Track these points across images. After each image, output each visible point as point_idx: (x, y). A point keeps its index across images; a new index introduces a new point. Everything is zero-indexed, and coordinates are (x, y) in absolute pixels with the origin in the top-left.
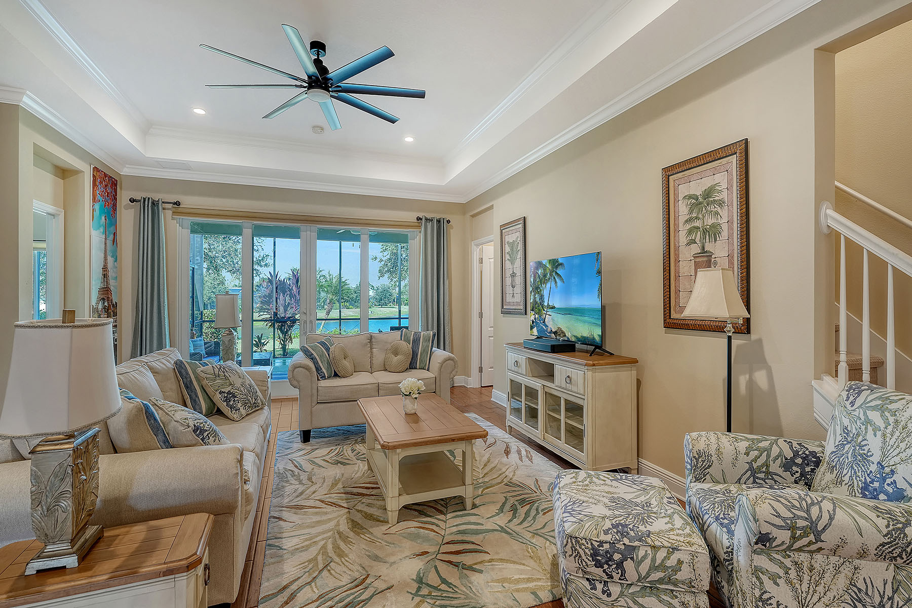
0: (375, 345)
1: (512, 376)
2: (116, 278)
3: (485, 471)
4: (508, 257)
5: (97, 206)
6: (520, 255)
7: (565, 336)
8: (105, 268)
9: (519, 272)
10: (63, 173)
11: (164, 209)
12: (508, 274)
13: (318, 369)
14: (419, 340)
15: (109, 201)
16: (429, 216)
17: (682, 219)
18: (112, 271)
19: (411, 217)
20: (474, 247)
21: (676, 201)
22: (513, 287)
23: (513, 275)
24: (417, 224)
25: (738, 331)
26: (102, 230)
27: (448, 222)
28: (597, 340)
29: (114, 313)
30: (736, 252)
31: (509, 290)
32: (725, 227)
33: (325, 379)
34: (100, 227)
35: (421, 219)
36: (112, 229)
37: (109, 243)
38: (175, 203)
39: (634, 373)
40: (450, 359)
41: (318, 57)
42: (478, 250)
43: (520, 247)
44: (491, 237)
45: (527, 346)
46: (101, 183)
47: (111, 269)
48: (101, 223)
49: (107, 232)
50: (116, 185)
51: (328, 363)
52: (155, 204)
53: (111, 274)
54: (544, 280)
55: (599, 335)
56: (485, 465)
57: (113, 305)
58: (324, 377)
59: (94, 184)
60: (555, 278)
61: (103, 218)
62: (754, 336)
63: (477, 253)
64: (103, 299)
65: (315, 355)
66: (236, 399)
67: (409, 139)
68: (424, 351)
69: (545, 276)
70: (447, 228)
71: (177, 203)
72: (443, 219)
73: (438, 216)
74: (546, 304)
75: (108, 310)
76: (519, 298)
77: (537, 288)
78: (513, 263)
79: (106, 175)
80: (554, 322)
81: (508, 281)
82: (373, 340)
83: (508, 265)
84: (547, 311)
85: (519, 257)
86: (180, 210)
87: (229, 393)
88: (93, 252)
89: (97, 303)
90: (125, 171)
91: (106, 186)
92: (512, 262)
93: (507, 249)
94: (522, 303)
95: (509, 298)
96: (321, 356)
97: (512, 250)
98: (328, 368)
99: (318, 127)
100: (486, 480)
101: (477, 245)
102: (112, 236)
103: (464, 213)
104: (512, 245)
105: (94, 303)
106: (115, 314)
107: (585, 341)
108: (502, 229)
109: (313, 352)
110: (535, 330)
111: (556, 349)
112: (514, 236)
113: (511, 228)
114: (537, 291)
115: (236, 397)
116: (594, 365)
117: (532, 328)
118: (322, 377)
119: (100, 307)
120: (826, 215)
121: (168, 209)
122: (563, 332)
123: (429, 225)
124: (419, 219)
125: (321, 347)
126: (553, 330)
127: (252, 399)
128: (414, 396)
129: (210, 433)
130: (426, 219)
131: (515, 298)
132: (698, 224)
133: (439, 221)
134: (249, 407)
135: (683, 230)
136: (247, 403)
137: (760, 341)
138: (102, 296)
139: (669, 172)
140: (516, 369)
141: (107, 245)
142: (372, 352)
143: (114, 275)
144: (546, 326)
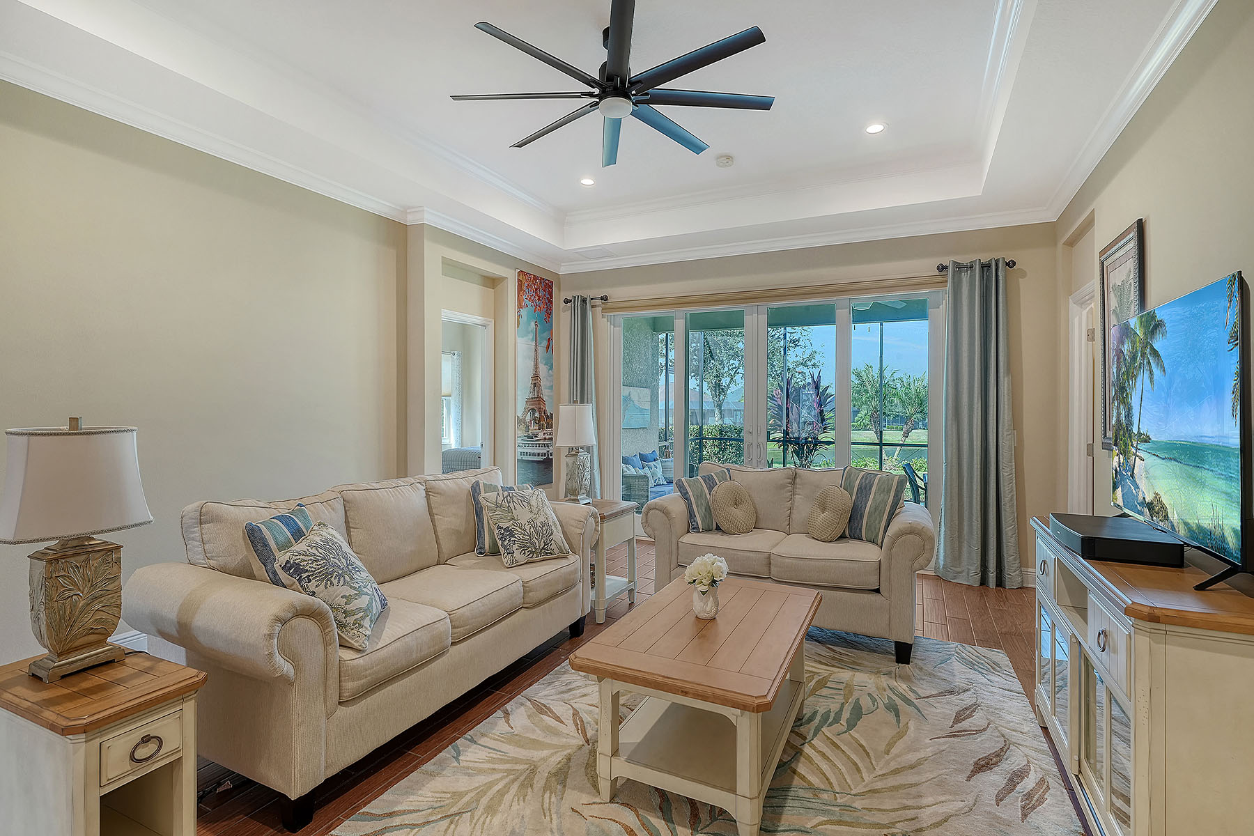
0: (799, 489)
2: (551, 388)
3: (879, 785)
5: (524, 312)
7: (1166, 517)
8: (536, 377)
10: (492, 282)
11: (592, 307)
13: (691, 515)
14: (870, 489)
15: (542, 306)
16: (964, 259)
18: (545, 379)
19: (925, 266)
20: (1073, 307)
24: (940, 279)
26: (531, 336)
27: (1011, 264)
28: (1231, 544)
29: (548, 424)
33: (699, 532)
34: (529, 333)
35: (946, 268)
36: (546, 335)
37: (541, 350)
38: (602, 298)
42: (1085, 313)
43: (1134, 293)
46: (529, 286)
47: (544, 377)
48: (530, 329)
49: (538, 338)
50: (551, 287)
51: (708, 509)
52: (584, 301)
53: (544, 383)
54: (1132, 368)
55: (1234, 531)
56: (897, 771)
57: (547, 417)
58: (696, 529)
59: (520, 289)
60: (1149, 362)
61: (533, 324)
63: (1080, 319)
64: (533, 410)
65: (690, 494)
66: (513, 539)
67: (875, 128)
68: (877, 509)
69: (1134, 358)
70: (1005, 277)
71: (605, 298)
72: (997, 261)
73: (985, 258)
74: (1135, 431)
75: (540, 421)
77: (1122, 389)
79: (535, 278)
82: (798, 480)
84: (1137, 449)
86: (609, 305)
87: (507, 529)
88: (519, 360)
89: (525, 413)
90: (563, 270)
91: (536, 290)
93: (1112, 303)
96: (697, 498)
97: (1121, 302)
98: (706, 517)
99: (721, 157)
100: (858, 804)
101: (1080, 303)
102: (546, 342)
103: (1055, 242)
104: (1120, 289)
105: (519, 414)
106: (550, 426)
108: (1102, 258)
109: (689, 490)
110: (1118, 494)
112: (1123, 270)
113: (1118, 255)
114: (1122, 396)
115: (513, 536)
117: (1114, 488)
118: (694, 528)
119: (529, 417)
121: (599, 306)
122: (1164, 508)
123: (964, 276)
124: (942, 268)
125: (703, 483)
126: (1148, 500)
127: (539, 542)
129: (313, 575)
130: (957, 267)
133: (985, 267)
134: (532, 552)
136: (528, 547)
138: (531, 407)
140: (1044, 579)
141: (539, 352)
142: (792, 501)
143: (548, 384)
144: (1137, 487)
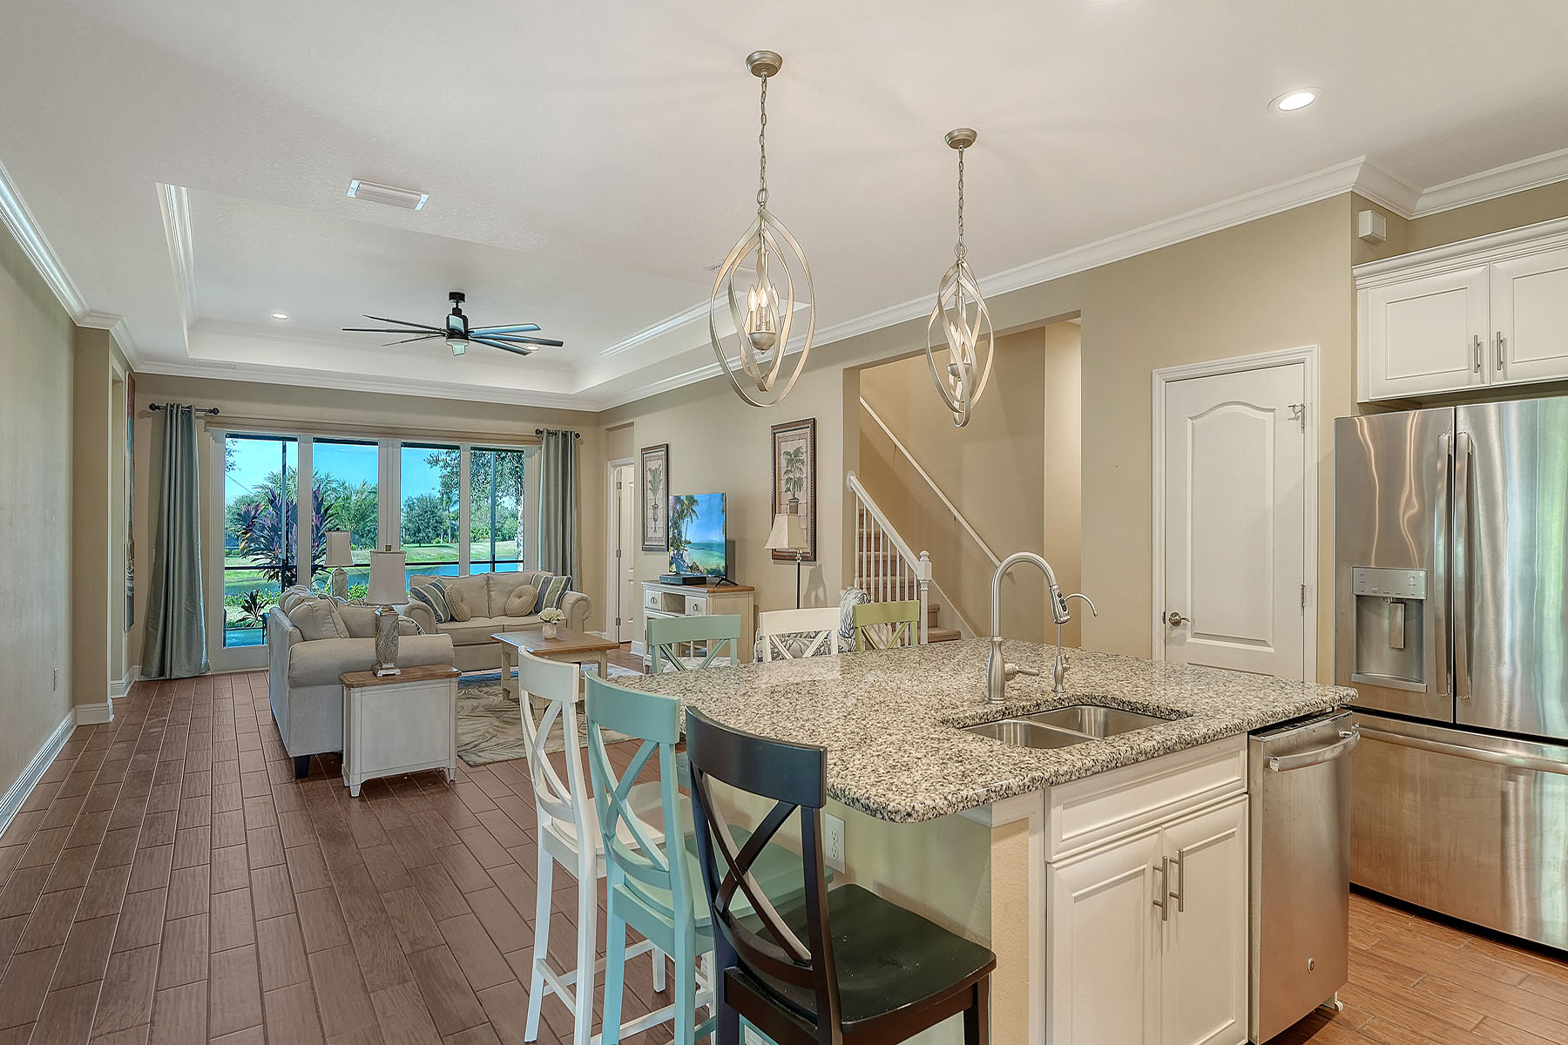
0: (493, 587)
1: (648, 613)
4: (649, 486)
5: (128, 420)
6: (662, 485)
7: (698, 569)
8: (130, 498)
9: (662, 505)
11: (199, 418)
12: (650, 505)
13: (434, 612)
15: (131, 411)
16: (552, 428)
17: (783, 470)
19: (527, 428)
20: (611, 469)
21: (780, 455)
22: (655, 520)
23: (655, 507)
24: (535, 439)
25: (805, 559)
27: (577, 436)
30: (809, 500)
31: (651, 523)
32: (805, 480)
35: (541, 432)
37: (132, 464)
38: (211, 411)
39: (751, 599)
40: (583, 599)
41: (457, 305)
42: (616, 471)
43: (663, 476)
44: (631, 460)
45: (664, 581)
50: (134, 388)
51: (444, 606)
52: (188, 413)
53: (133, 503)
54: (681, 515)
58: (440, 621)
59: (128, 394)
60: (691, 514)
62: (818, 563)
63: (614, 475)
64: (130, 536)
65: (429, 597)
68: (553, 593)
69: (683, 511)
70: (575, 443)
71: (215, 411)
72: (571, 433)
73: (564, 429)
74: (683, 539)
76: (661, 533)
77: (676, 523)
78: (655, 494)
80: (691, 556)
81: (650, 513)
82: (490, 582)
83: (650, 494)
84: (684, 547)
85: (661, 487)
86: (217, 419)
88: (126, 478)
90: (142, 368)
91: (131, 393)
92: (655, 491)
93: (649, 477)
94: (664, 539)
95: (650, 534)
96: (435, 599)
97: (654, 478)
98: (444, 611)
101: (615, 467)
102: (132, 454)
103: (598, 425)
104: (654, 473)
105: (126, 541)
107: (715, 572)
108: (643, 453)
109: (426, 594)
110: (674, 566)
111: (687, 582)
112: (657, 464)
113: (653, 454)
116: (714, 592)
117: (671, 564)
118: (438, 621)
120: (850, 480)
123: (552, 440)
124: (540, 432)
125: (435, 590)
126: (690, 566)
128: (554, 622)
130: (549, 433)
131: (657, 533)
132: (791, 476)
133: (565, 435)
135: (784, 478)
137: (820, 565)
139: (776, 429)
140: (653, 606)
142: (489, 596)
144: (683, 561)
